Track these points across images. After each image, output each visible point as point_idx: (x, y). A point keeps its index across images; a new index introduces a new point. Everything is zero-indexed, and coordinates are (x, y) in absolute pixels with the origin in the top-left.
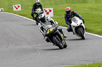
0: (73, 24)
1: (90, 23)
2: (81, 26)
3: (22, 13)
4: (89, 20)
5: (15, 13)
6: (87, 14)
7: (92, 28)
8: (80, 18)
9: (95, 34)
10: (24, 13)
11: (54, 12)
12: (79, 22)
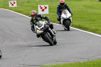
0: (63, 15)
1: (85, 20)
2: (69, 19)
3: (17, 9)
4: (84, 18)
5: (11, 9)
6: (82, 11)
7: (87, 26)
8: (70, 12)
9: (90, 31)
10: (20, 10)
11: (49, 9)
12: (69, 15)
